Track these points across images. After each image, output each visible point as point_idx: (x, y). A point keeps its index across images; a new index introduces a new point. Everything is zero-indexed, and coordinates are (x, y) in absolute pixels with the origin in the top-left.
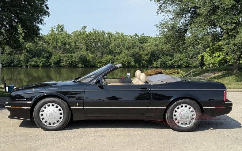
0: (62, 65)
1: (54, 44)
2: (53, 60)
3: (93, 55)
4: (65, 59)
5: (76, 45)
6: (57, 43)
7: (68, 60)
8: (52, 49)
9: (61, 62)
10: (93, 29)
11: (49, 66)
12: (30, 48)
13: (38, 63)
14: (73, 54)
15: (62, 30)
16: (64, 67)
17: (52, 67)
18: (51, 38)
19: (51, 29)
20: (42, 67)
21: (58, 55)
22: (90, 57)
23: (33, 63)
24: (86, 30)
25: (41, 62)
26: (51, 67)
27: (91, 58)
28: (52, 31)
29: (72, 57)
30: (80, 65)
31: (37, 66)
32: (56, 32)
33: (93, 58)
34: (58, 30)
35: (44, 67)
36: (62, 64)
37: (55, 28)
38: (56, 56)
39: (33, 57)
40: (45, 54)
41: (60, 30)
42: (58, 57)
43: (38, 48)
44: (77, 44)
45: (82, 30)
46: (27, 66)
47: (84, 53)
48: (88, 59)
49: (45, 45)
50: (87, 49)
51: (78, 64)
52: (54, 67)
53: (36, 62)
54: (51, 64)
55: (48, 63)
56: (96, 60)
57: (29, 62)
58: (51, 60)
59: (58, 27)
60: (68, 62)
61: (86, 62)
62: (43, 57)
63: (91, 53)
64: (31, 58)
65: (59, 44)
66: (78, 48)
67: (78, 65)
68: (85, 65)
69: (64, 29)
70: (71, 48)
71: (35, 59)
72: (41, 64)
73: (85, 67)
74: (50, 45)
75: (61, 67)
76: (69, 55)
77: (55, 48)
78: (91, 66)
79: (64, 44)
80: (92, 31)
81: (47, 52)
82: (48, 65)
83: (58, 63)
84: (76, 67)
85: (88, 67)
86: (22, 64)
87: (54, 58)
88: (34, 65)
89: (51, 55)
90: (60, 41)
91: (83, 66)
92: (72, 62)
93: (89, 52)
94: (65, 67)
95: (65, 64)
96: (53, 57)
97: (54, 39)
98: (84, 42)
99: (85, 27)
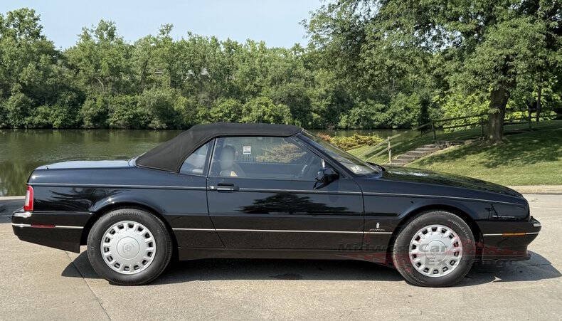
0: (111, 124)
1: (91, 71)
2: (87, 109)
3: (188, 98)
4: (118, 109)
5: (145, 74)
6: (97, 67)
7: (126, 110)
8: (86, 84)
9: (108, 117)
10: (190, 34)
11: (78, 126)
12: (29, 81)
13: (50, 120)
14: (138, 97)
15: (111, 35)
16: (114, 128)
17: (87, 129)
18: (82, 55)
19: (82, 33)
20: (59, 128)
21: (100, 99)
22: (181, 103)
23: (37, 120)
24: (170, 35)
25: (57, 116)
26: (83, 128)
27: (183, 107)
28: (87, 37)
29: (135, 103)
30: (156, 123)
31: (48, 127)
32: (95, 39)
33: (189, 106)
34: (102, 36)
35: (65, 128)
36: (111, 121)
37: (92, 31)
38: (95, 100)
39: (38, 105)
40: (68, 97)
41: (105, 36)
42: (99, 103)
43: (50, 82)
44: (150, 71)
45: (160, 36)
46: (22, 127)
47: (166, 93)
48: (175, 108)
49: (68, 74)
50: (174, 84)
51: (150, 122)
52: (91, 129)
53: (46, 116)
54: (82, 122)
55: (74, 119)
56: (197, 112)
57: (28, 115)
58: (82, 112)
59: (102, 29)
60: (125, 117)
61: (171, 117)
62: (63, 104)
63: (183, 95)
64: (32, 107)
65: (103, 72)
66: (152, 81)
67: (150, 125)
68: (167, 124)
69: (115, 34)
70: (133, 82)
71: (41, 109)
72: (58, 122)
73: (167, 129)
74: (81, 72)
75: (107, 128)
76: (129, 97)
77: (92, 81)
78: (182, 125)
79: (115, 71)
80: (187, 39)
81: (74, 90)
82: (74, 125)
83: (100, 120)
84: (145, 128)
85: (175, 128)
86: (11, 121)
87: (91, 107)
88: (40, 123)
89: (81, 99)
90: (104, 64)
91: (164, 126)
92: (136, 116)
93: (179, 90)
94: (117, 129)
95: (119, 122)
96: (87, 103)
97: (89, 57)
98: (167, 65)
99: (169, 28)
